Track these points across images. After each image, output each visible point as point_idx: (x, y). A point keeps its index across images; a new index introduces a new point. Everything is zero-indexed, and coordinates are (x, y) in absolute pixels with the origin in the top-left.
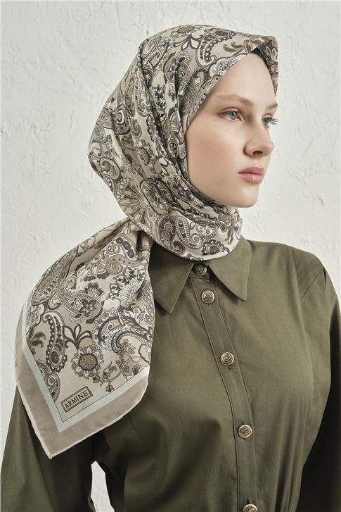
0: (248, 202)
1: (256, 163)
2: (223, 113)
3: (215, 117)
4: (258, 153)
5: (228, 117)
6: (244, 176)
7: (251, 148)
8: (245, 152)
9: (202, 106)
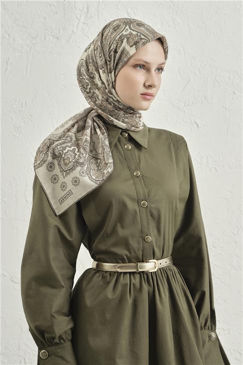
0: (144, 108)
1: (150, 91)
2: (135, 66)
3: (132, 68)
4: (150, 86)
5: (138, 68)
6: (142, 96)
7: (147, 84)
8: (144, 85)
9: (126, 63)
